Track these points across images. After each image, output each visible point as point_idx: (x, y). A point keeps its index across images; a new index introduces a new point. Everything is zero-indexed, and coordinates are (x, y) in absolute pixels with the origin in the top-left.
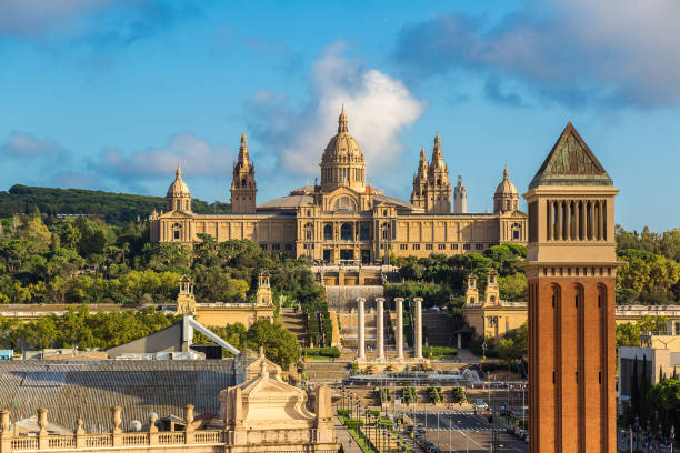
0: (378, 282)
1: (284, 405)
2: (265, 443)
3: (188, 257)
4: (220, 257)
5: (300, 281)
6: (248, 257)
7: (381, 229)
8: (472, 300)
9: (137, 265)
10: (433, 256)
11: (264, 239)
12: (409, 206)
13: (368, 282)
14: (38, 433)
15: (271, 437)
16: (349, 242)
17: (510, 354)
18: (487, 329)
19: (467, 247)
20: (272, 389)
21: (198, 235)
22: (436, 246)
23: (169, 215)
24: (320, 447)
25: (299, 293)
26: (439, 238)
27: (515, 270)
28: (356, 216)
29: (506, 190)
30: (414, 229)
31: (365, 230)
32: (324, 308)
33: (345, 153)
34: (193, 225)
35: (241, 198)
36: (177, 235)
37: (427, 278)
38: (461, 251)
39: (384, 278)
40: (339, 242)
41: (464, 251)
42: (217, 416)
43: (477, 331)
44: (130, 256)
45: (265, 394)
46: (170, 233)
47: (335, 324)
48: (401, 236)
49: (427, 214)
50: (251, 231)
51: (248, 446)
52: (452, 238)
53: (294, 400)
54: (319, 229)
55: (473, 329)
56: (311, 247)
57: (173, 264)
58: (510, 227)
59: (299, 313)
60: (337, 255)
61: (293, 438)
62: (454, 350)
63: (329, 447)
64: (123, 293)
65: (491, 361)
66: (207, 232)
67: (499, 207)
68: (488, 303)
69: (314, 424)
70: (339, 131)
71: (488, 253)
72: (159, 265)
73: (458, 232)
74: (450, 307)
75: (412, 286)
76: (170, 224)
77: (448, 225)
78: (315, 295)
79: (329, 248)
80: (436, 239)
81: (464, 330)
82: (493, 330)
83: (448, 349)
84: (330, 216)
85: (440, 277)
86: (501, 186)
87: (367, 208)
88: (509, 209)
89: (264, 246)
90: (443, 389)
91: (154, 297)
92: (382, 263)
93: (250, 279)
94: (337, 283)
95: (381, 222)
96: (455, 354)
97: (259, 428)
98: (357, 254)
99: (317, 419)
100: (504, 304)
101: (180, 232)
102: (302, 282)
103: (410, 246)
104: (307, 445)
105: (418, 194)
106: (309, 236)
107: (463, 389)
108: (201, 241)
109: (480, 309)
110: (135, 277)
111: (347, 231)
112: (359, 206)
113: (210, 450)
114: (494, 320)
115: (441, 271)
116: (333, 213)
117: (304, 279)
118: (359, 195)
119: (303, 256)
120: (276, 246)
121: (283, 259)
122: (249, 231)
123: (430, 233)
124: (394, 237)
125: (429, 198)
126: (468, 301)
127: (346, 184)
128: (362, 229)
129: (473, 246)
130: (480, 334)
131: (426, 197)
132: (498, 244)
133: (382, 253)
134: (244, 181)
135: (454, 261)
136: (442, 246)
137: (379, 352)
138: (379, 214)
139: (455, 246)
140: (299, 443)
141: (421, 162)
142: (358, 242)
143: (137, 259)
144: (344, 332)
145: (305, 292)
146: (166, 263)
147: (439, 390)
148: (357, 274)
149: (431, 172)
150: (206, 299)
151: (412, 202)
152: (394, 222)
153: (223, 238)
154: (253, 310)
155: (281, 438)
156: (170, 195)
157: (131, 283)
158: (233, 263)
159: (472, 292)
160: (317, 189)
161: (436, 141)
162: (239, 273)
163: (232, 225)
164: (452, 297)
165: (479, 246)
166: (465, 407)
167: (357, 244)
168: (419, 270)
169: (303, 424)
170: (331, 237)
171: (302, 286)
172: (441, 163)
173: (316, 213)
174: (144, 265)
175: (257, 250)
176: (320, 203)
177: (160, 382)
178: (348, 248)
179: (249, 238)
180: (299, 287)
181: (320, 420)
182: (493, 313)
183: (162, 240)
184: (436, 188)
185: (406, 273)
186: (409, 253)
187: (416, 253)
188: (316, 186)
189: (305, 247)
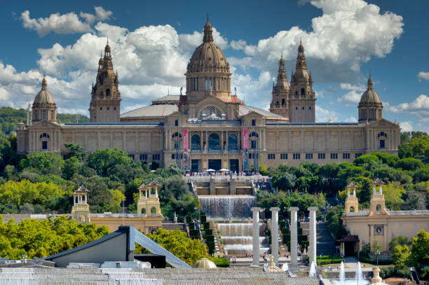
0: (250, 191)
7: (251, 138)
8: (352, 210)
11: (131, 148)
13: (239, 192)
16: (217, 152)
21: (66, 146)
22: (303, 156)
26: (307, 147)
28: (224, 125)
29: (371, 99)
31: (233, 140)
35: (105, 108)
36: (44, 145)
38: (329, 161)
40: (207, 152)
41: (332, 161)
43: (361, 239)
46: (38, 143)
47: (215, 233)
48: (268, 146)
55: (356, 237)
56: (180, 158)
58: (376, 136)
66: (74, 143)
67: (363, 117)
68: (374, 212)
70: (205, 41)
71: (358, 162)
73: (326, 141)
76: (38, 134)
79: (197, 157)
80: (304, 148)
81: (345, 239)
84: (198, 126)
87: (234, 118)
88: (373, 118)
92: (251, 173)
94: (209, 193)
95: (250, 132)
98: (225, 164)
100: (390, 213)
101: (49, 143)
103: (278, 156)
105: (277, 103)
106: (176, 146)
108: (69, 151)
109: (366, 218)
111: (214, 140)
112: (226, 116)
118: (226, 104)
120: (143, 157)
123: (297, 143)
124: (262, 147)
126: (348, 210)
127: (212, 94)
128: (230, 138)
129: (340, 155)
130: (366, 242)
131: (290, 106)
132: (365, 153)
133: (251, 162)
136: (310, 156)
138: (247, 123)
139: (322, 156)
142: (226, 152)
148: (228, 184)
149: (295, 81)
152: (262, 131)
153: (90, 148)
156: (36, 104)
159: (351, 201)
160: (183, 98)
165: (346, 156)
167: (225, 154)
170: (199, 147)
172: (305, 73)
173: (184, 122)
178: (217, 157)
183: (29, 150)
184: (301, 97)
186: (278, 162)
187: (285, 163)
188: (181, 96)
189: (173, 157)
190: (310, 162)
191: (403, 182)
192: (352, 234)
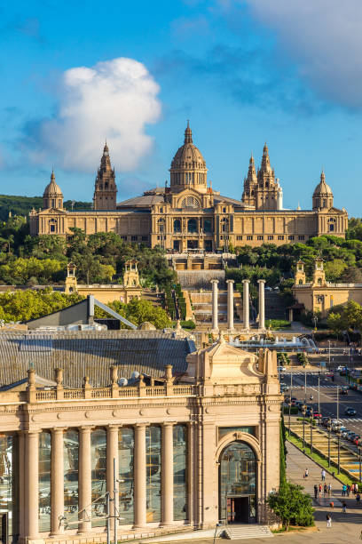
0: (220, 267)
1: (240, 365)
2: (227, 395)
3: (63, 247)
4: (91, 246)
5: (156, 267)
6: (113, 247)
7: (222, 223)
8: (301, 282)
9: (21, 253)
10: (264, 246)
11: (124, 231)
12: (241, 203)
13: (212, 267)
14: (55, 387)
15: (231, 390)
16: (195, 234)
17: (339, 325)
18: (315, 305)
19: (291, 238)
20: (230, 353)
21: (70, 229)
22: (266, 238)
23: (46, 212)
24: (269, 398)
25: (155, 276)
26: (269, 230)
27: (333, 257)
28: (200, 213)
29: (324, 191)
30: (248, 223)
31: (208, 225)
32: (178, 288)
33: (190, 160)
34: (66, 220)
35: (104, 198)
36: (53, 229)
37: (260, 263)
38: (286, 241)
39: (225, 265)
40: (186, 234)
41: (289, 241)
42: (186, 374)
43: (306, 307)
44: (15, 247)
45: (225, 357)
46: (47, 227)
47: (187, 301)
48: (237, 229)
49: (257, 210)
50: (114, 225)
51: (214, 397)
52: (279, 230)
53: (247, 361)
54: (170, 223)
55: (303, 305)
56: (163, 238)
57: (52, 253)
58: (326, 222)
59: (157, 293)
60: (185, 245)
61: (248, 391)
62: (287, 323)
63: (276, 398)
64: (13, 277)
65: (321, 331)
66: (78, 226)
67: (317, 205)
68: (316, 284)
69: (264, 380)
70: (185, 142)
71: (310, 243)
72: (41, 254)
73: (284, 225)
74: (282, 288)
75: (249, 270)
76: (47, 219)
77: (276, 219)
78: (169, 278)
79: (179, 239)
80: (266, 232)
81: (294, 306)
82: (320, 306)
83: (283, 322)
84: (179, 213)
85: (271, 263)
86: (319, 187)
87: (208, 206)
88: (325, 206)
89: (124, 237)
90: (289, 354)
91: (39, 280)
92: (222, 252)
93: (115, 265)
94: (186, 268)
95: (221, 218)
96: (289, 326)
97: (223, 383)
98: (201, 244)
99: (266, 376)
100: (329, 285)
101: (56, 227)
102: (158, 267)
103: (245, 238)
104: (259, 397)
105: (248, 194)
106: (161, 229)
107: (305, 354)
108: (73, 233)
109: (310, 289)
110: (22, 264)
111: (193, 225)
112: (202, 204)
113: (185, 401)
114: (321, 298)
115: (272, 258)
116: (181, 210)
117: (160, 265)
118: (202, 195)
119: (158, 246)
120: (134, 238)
121: (141, 248)
122: (112, 225)
123: (261, 226)
124: (232, 230)
125: (259, 197)
126: (297, 283)
127: (191, 186)
128: (205, 223)
129: (296, 237)
130: (310, 309)
131: (256, 196)
132: (317, 235)
133: (222, 243)
134: (107, 184)
135: (282, 250)
136: (271, 237)
137: (229, 324)
138: (219, 211)
139: (281, 237)
140: (253, 395)
141: (251, 168)
142: (202, 234)
143: (21, 249)
144: (195, 308)
145: (161, 276)
146: (45, 252)
147: (285, 355)
148: (202, 261)
149: (260, 176)
150: (82, 281)
151: (243, 200)
152: (232, 217)
153: (91, 231)
154: (124, 290)
155: (239, 391)
156: (46, 195)
157: (19, 269)
158: (101, 251)
159: (300, 275)
160: (167, 190)
161: (265, 150)
162: (106, 260)
163: (98, 220)
164: (282, 279)
165: (301, 238)
166: (309, 369)
167: (201, 236)
168: (254, 257)
169: (256, 380)
170: (180, 230)
171: (159, 270)
172: (269, 169)
173: (168, 210)
174: (28, 254)
175: (120, 241)
176: (171, 202)
177: (129, 348)
178: (194, 239)
179: (113, 230)
180: (155, 271)
181: (269, 377)
182: (321, 292)
183: (40, 233)
184: (265, 189)
185: (243, 259)
186: (244, 242)
187: (249, 243)
188: (166, 188)
189: (159, 239)
190: (271, 242)
191: (347, 260)
192: (300, 302)
